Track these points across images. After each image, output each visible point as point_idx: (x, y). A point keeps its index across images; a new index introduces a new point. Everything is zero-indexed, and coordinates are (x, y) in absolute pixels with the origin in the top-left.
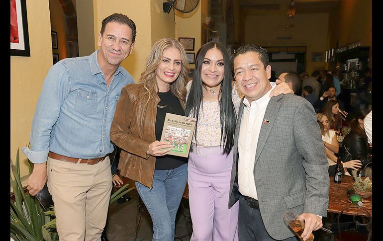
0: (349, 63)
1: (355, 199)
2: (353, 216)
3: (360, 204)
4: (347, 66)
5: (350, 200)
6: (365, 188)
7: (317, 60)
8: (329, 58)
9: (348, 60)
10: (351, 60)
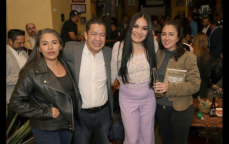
0: (203, 9)
1: (200, 115)
2: (197, 127)
3: (202, 118)
4: (201, 10)
5: (196, 116)
6: (206, 107)
7: (180, 5)
8: (189, 3)
9: (202, 6)
10: (204, 6)
